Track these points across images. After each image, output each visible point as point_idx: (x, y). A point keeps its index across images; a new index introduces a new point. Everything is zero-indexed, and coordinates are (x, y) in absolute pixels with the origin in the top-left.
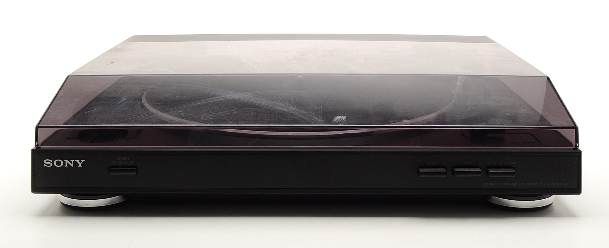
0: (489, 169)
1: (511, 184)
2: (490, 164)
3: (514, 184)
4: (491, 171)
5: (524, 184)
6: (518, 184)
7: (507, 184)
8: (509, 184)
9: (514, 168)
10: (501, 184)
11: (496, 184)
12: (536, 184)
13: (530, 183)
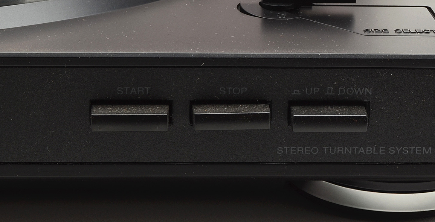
0: (294, 108)
1: (358, 150)
2: (297, 93)
3: (365, 150)
4: (299, 113)
5: (396, 150)
6: (377, 151)
7: (346, 148)
8: (353, 150)
9: (366, 105)
10: (328, 150)
11: (315, 150)
12: (427, 150)
13: (412, 148)
